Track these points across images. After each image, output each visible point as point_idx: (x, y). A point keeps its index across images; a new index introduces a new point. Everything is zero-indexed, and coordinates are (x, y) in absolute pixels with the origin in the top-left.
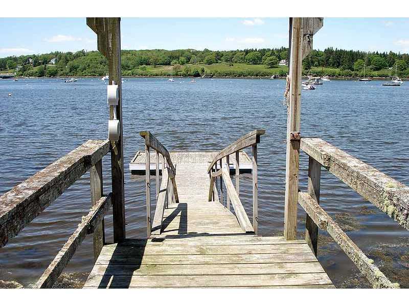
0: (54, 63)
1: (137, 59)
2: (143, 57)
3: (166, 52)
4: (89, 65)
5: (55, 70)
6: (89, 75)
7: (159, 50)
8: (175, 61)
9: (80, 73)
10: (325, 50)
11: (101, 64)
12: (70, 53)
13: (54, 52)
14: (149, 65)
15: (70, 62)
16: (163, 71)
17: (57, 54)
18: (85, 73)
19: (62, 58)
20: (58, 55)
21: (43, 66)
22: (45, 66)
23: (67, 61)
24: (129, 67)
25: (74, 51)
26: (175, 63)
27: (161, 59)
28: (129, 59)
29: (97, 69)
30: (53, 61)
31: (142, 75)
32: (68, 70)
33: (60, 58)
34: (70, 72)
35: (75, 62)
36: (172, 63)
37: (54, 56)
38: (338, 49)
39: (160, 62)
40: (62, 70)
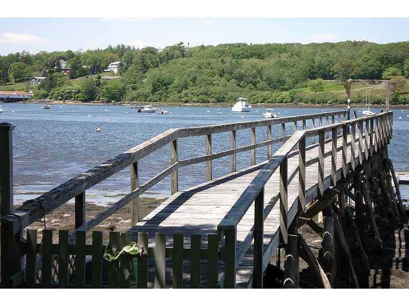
0: (116, 71)
1: (303, 65)
2: (318, 59)
3: (372, 48)
4: (195, 78)
5: (121, 85)
6: (195, 99)
7: (355, 44)
8: (392, 69)
9: (174, 95)
11: (221, 76)
12: (151, 51)
13: (114, 46)
14: (331, 78)
15: (153, 72)
16: (364, 91)
17: (121, 52)
18: (186, 95)
19: (134, 60)
21: (94, 77)
22: (100, 78)
23: (145, 68)
24: (282, 83)
26: (394, 74)
27: (360, 63)
28: (283, 65)
29: (211, 89)
30: (114, 67)
31: (313, 101)
32: (148, 89)
33: (130, 62)
34: (154, 91)
35: (163, 72)
36: (385, 75)
37: (117, 56)
39: (358, 70)
40: (134, 89)
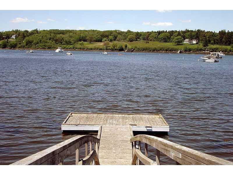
0: (14, 38)
1: (77, 37)
2: (82, 35)
3: (99, 32)
4: (41, 40)
5: (15, 43)
6: (41, 47)
7: (93, 31)
8: (105, 39)
9: (34, 46)
10: (220, 32)
11: (50, 40)
12: (27, 31)
13: (14, 30)
14: (86, 41)
15: (27, 38)
16: (96, 46)
17: (17, 31)
18: (38, 46)
19: (21, 34)
20: (17, 33)
21: (6, 40)
22: (8, 40)
23: (24, 37)
24: (71, 42)
25: (30, 30)
26: (105, 40)
27: (95, 37)
28: (71, 37)
29: (46, 44)
30: (14, 37)
31: (80, 49)
32: (25, 44)
33: (19, 35)
34: (26, 45)
35: (30, 38)
36: (103, 40)
37: (15, 33)
38: (229, 31)
39: (94, 39)
40: (20, 44)
